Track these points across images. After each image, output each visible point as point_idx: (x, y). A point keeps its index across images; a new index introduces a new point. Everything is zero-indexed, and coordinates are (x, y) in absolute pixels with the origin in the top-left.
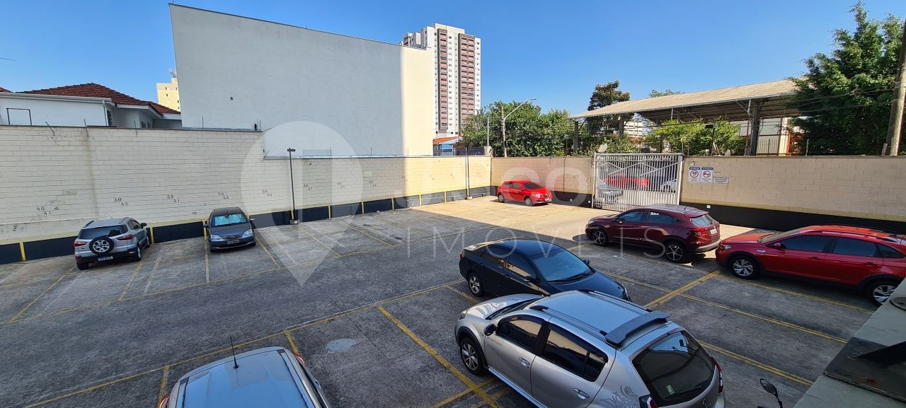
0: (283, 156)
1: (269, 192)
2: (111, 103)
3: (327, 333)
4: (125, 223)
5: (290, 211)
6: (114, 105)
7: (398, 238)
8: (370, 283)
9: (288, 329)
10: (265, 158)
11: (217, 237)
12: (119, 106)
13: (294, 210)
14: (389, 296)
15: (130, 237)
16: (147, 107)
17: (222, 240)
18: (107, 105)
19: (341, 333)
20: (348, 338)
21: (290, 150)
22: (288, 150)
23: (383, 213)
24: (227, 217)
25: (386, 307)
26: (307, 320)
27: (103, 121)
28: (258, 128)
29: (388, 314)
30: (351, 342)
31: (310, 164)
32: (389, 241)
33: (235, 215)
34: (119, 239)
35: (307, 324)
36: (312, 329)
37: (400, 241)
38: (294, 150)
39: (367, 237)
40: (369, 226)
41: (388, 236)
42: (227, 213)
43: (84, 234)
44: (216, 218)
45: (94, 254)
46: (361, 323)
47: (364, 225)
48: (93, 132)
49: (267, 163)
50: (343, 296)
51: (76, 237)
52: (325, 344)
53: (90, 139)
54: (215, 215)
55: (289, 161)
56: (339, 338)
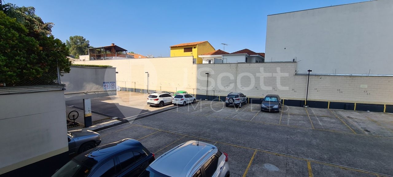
0: (305, 73)
1: (295, 90)
2: (247, 55)
3: (271, 159)
4: (239, 95)
5: (305, 101)
6: (248, 55)
7: (367, 131)
8: (317, 148)
9: (258, 149)
10: (296, 74)
11: (264, 105)
12: (250, 55)
13: (307, 101)
14: (321, 159)
15: (239, 99)
16: (258, 55)
17: (265, 107)
18: (246, 55)
19: (277, 163)
20: (277, 166)
21: (309, 71)
22: (308, 71)
23: (372, 113)
24: (271, 98)
25: (312, 164)
26: (268, 150)
27: (244, 61)
28: (295, 61)
29: (310, 167)
30: (277, 169)
31: (321, 78)
32: (357, 131)
33: (274, 98)
34: (236, 99)
35: (266, 151)
36: (266, 154)
37: (366, 133)
38: (311, 71)
39: (342, 123)
40: (351, 118)
41: (360, 127)
42: (271, 97)
43: (229, 96)
44: (266, 98)
45: (229, 103)
46: (290, 164)
47: (348, 117)
48: (239, 65)
49: (296, 77)
50: (295, 147)
51: (226, 97)
52: (265, 163)
53: (238, 67)
54: (267, 97)
55: (308, 76)
56: (273, 164)
